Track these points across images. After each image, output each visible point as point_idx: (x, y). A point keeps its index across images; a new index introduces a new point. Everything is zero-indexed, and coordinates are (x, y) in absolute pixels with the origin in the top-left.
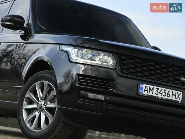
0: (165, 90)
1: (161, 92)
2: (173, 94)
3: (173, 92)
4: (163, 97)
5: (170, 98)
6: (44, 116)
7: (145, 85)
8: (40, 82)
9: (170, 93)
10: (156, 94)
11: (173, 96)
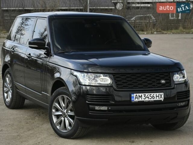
0: (150, 95)
1: (148, 97)
2: (157, 96)
3: (156, 94)
4: (149, 100)
5: (155, 99)
6: (68, 121)
7: (135, 95)
8: (61, 96)
9: (155, 96)
10: (144, 99)
11: (157, 97)
